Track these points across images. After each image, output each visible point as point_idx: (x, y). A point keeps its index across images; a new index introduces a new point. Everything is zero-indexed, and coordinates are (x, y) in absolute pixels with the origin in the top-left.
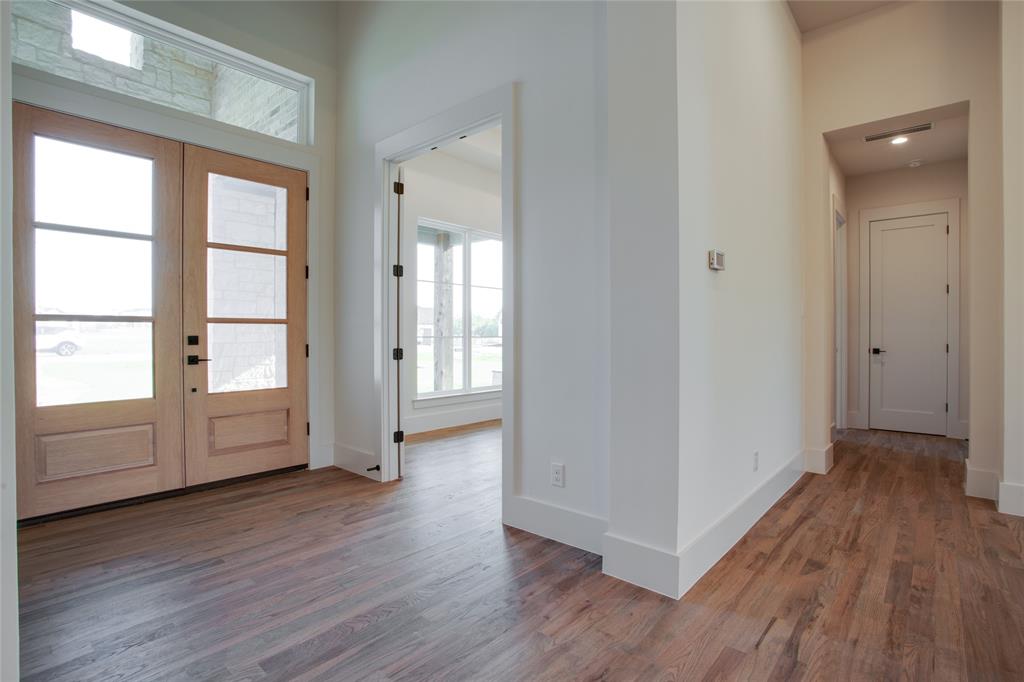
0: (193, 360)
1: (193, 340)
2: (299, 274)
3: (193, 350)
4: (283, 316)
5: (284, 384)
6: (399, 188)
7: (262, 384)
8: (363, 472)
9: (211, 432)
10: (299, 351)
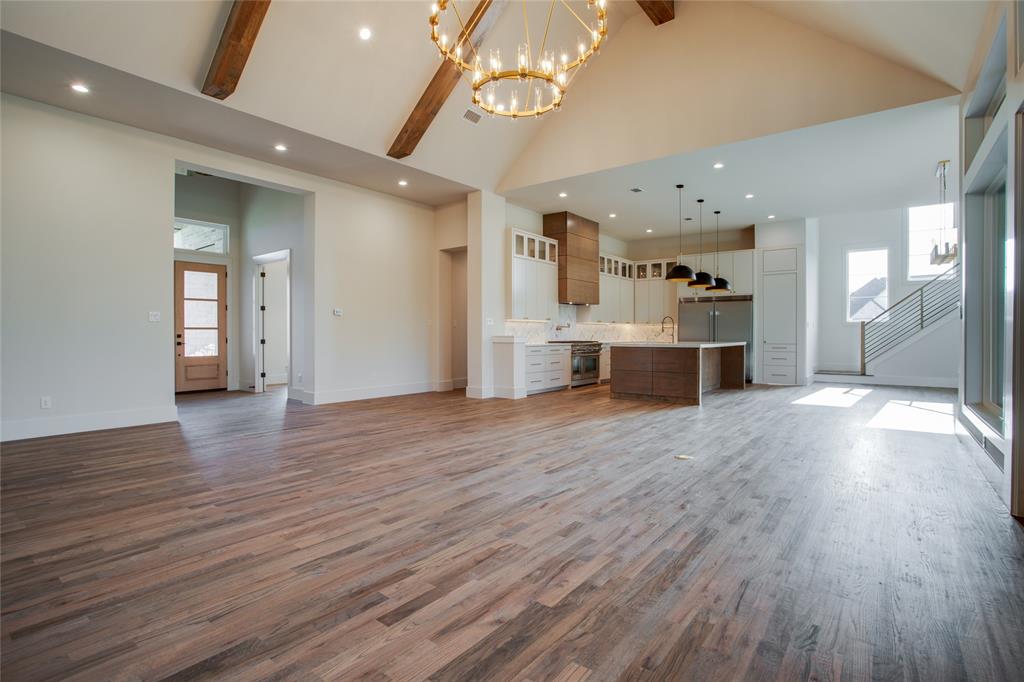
0: (179, 344)
1: (179, 336)
2: (223, 308)
3: (179, 340)
4: (216, 326)
5: (217, 354)
6: (263, 275)
7: (209, 354)
8: (249, 390)
9: (186, 370)
10: (223, 340)
